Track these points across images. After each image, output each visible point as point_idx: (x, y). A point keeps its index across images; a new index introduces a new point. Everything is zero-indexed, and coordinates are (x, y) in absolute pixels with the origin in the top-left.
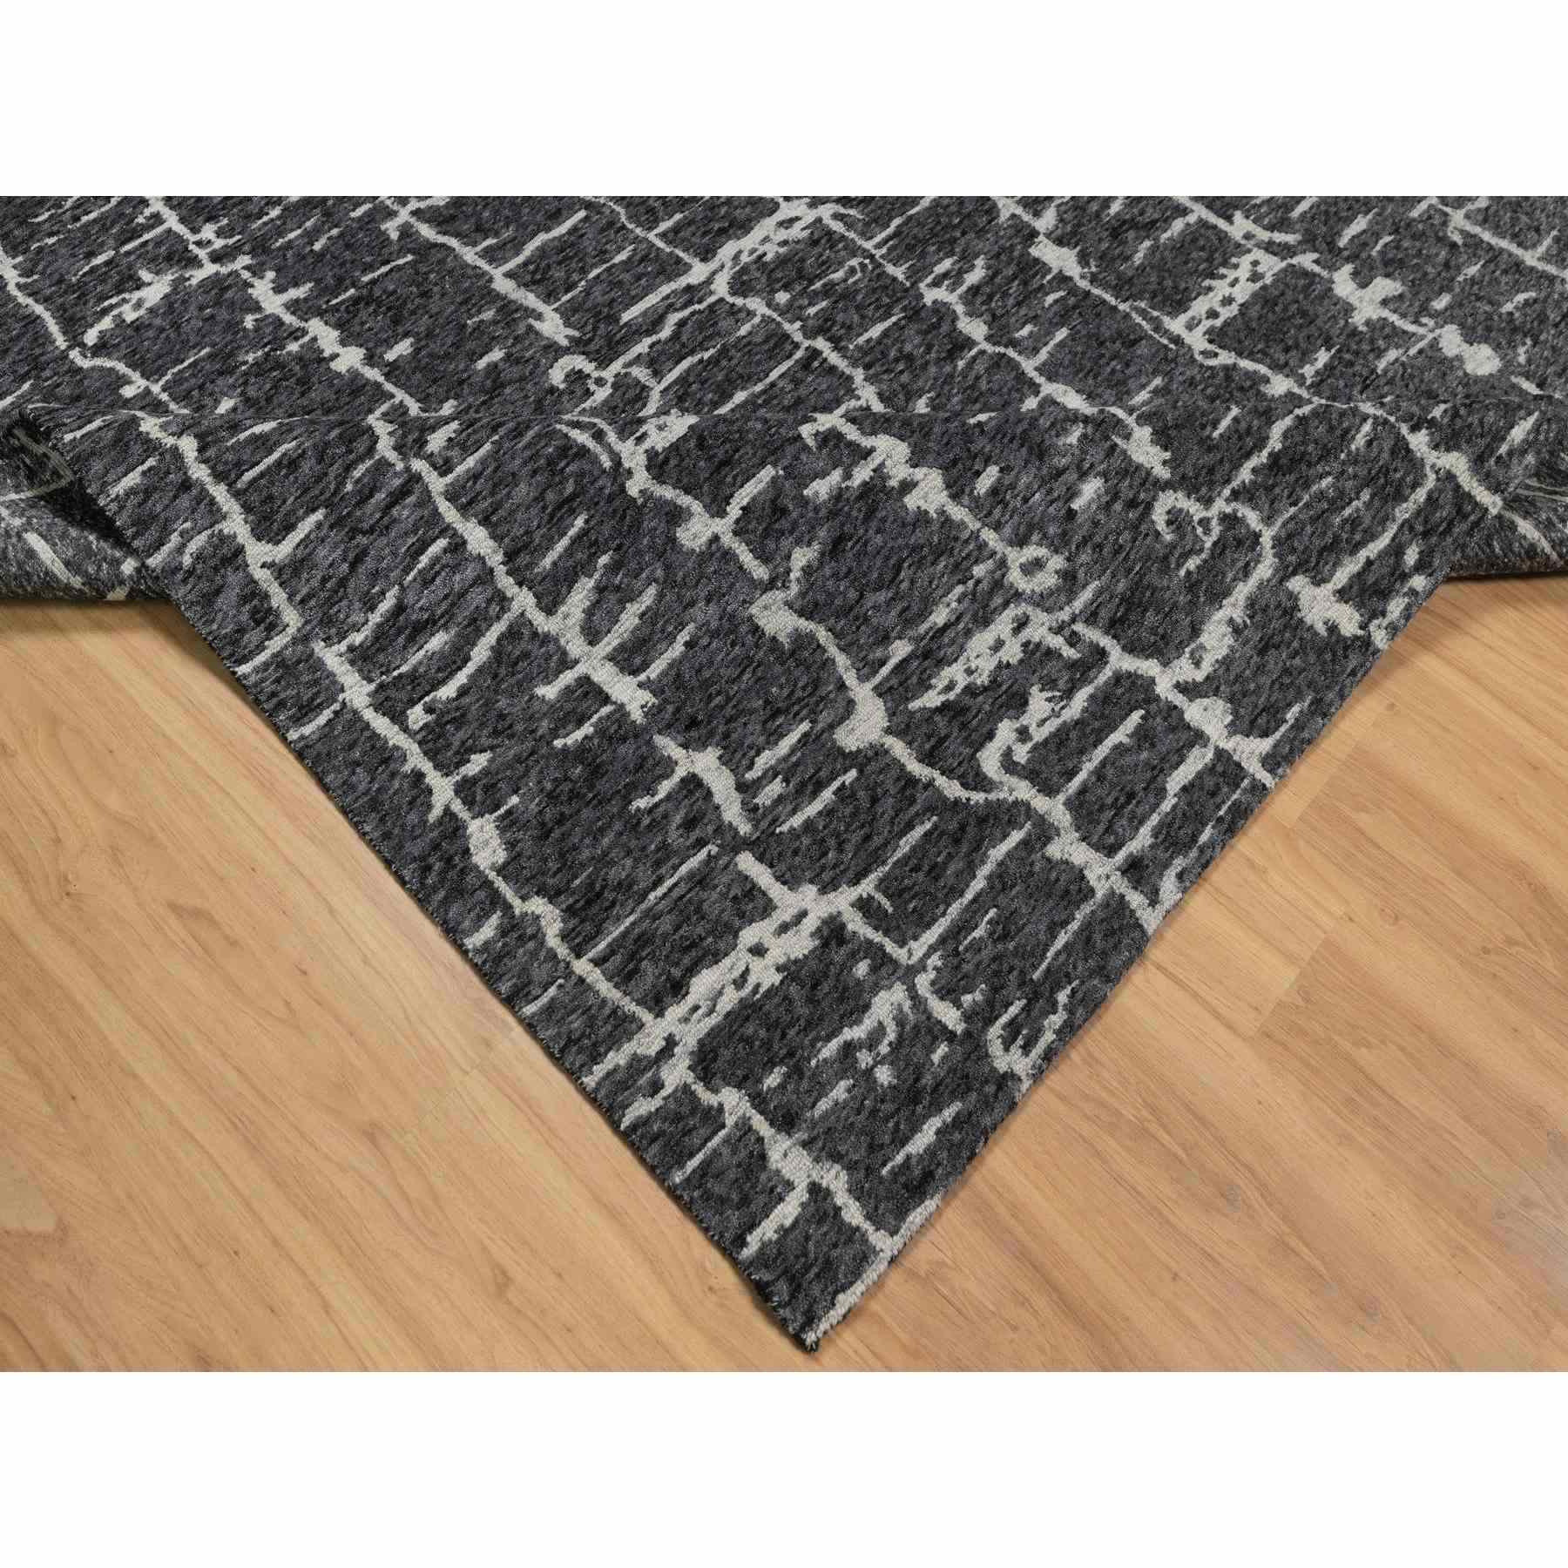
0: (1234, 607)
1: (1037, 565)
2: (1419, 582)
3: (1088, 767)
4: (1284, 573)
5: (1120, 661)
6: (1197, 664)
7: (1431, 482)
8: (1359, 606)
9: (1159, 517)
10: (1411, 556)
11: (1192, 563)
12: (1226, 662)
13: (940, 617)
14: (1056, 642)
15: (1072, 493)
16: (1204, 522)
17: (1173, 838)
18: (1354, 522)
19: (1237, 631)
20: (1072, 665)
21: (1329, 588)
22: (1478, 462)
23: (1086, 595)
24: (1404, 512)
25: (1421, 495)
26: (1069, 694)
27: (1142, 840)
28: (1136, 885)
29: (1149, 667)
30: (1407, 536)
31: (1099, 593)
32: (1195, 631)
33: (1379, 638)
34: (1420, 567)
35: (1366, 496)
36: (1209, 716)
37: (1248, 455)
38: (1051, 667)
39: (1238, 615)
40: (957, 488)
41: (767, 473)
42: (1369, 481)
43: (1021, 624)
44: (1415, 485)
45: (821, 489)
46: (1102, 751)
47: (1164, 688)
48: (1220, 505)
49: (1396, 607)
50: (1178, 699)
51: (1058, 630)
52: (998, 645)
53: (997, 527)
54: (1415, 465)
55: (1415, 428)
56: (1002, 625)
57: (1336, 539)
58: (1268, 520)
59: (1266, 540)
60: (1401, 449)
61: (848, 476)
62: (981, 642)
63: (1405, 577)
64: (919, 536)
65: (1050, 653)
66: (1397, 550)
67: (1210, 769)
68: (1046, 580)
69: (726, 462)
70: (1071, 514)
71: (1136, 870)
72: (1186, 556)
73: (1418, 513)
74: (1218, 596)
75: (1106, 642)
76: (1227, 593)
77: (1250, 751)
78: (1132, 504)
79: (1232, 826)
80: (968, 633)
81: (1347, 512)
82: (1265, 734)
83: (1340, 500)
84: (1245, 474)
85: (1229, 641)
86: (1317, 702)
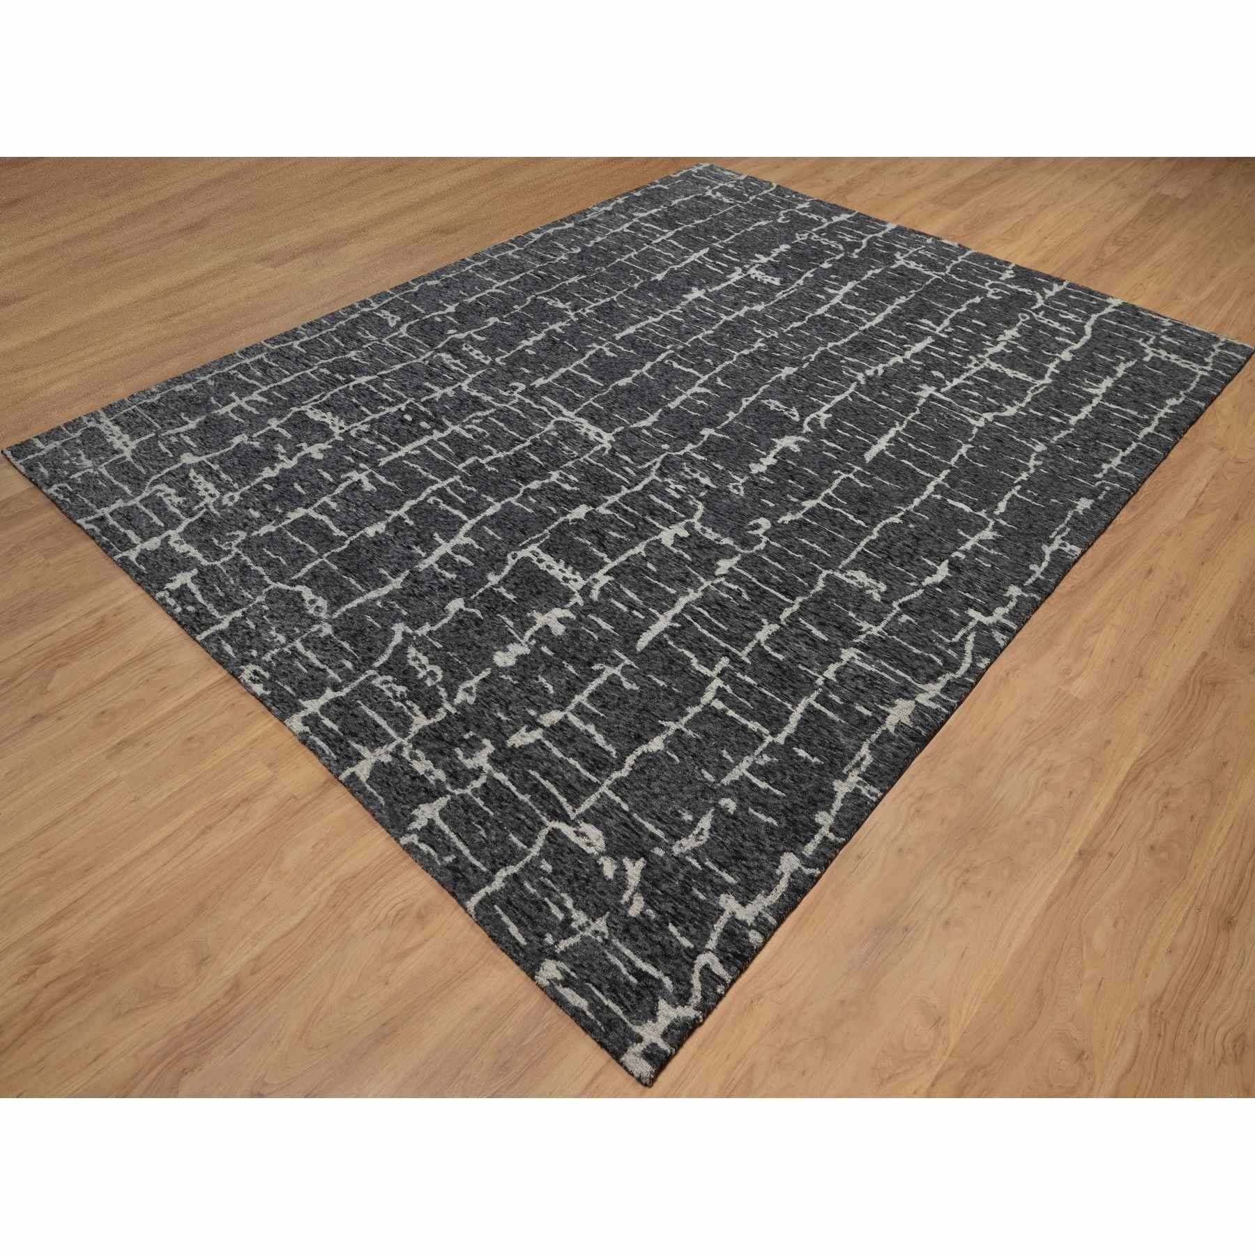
0: (194, 552)
1: (232, 498)
2: (179, 610)
3: (147, 511)
4: (200, 569)
5: (186, 522)
6: (176, 542)
7: (218, 616)
8: (177, 590)
9: (238, 532)
10: (191, 609)
11: (216, 541)
12: (173, 550)
13: (223, 476)
14: (202, 504)
15: (255, 509)
16: (230, 545)
17: (107, 530)
18: (213, 590)
19: (183, 554)
20: (190, 508)
21: (189, 581)
22: (221, 633)
23: (216, 512)
24: (210, 607)
25: (216, 613)
26: (179, 507)
27: (112, 522)
28: (96, 519)
29: (181, 529)
30: (199, 607)
31: (215, 515)
32: (188, 542)
33: (160, 594)
34: (184, 611)
35: (222, 594)
36: (154, 543)
37: (252, 559)
38: (192, 503)
39: (190, 554)
40: (266, 480)
41: (289, 436)
42: (227, 595)
43: (211, 496)
44: (219, 611)
45: (280, 448)
46: (152, 515)
47: (170, 532)
48: (235, 550)
49: (171, 602)
50: (164, 536)
51: (206, 505)
52: (206, 490)
53: (250, 489)
54: (228, 612)
55: (243, 613)
56: (213, 490)
57: (207, 584)
58: (224, 564)
59: (216, 563)
60: (236, 607)
61: (282, 454)
62: (211, 486)
63: (182, 605)
64: (252, 469)
65: (198, 502)
66: (194, 603)
67: (129, 541)
68: (225, 501)
69: (295, 426)
70: (247, 508)
71: (103, 519)
72: (219, 539)
73: (207, 611)
74: (200, 549)
75: (196, 517)
76: (200, 551)
77: (133, 555)
78: (245, 525)
79: (106, 548)
80: (214, 483)
81: (218, 589)
82: (137, 559)
83: (222, 586)
84: (245, 558)
85: (181, 551)
86: (143, 574)
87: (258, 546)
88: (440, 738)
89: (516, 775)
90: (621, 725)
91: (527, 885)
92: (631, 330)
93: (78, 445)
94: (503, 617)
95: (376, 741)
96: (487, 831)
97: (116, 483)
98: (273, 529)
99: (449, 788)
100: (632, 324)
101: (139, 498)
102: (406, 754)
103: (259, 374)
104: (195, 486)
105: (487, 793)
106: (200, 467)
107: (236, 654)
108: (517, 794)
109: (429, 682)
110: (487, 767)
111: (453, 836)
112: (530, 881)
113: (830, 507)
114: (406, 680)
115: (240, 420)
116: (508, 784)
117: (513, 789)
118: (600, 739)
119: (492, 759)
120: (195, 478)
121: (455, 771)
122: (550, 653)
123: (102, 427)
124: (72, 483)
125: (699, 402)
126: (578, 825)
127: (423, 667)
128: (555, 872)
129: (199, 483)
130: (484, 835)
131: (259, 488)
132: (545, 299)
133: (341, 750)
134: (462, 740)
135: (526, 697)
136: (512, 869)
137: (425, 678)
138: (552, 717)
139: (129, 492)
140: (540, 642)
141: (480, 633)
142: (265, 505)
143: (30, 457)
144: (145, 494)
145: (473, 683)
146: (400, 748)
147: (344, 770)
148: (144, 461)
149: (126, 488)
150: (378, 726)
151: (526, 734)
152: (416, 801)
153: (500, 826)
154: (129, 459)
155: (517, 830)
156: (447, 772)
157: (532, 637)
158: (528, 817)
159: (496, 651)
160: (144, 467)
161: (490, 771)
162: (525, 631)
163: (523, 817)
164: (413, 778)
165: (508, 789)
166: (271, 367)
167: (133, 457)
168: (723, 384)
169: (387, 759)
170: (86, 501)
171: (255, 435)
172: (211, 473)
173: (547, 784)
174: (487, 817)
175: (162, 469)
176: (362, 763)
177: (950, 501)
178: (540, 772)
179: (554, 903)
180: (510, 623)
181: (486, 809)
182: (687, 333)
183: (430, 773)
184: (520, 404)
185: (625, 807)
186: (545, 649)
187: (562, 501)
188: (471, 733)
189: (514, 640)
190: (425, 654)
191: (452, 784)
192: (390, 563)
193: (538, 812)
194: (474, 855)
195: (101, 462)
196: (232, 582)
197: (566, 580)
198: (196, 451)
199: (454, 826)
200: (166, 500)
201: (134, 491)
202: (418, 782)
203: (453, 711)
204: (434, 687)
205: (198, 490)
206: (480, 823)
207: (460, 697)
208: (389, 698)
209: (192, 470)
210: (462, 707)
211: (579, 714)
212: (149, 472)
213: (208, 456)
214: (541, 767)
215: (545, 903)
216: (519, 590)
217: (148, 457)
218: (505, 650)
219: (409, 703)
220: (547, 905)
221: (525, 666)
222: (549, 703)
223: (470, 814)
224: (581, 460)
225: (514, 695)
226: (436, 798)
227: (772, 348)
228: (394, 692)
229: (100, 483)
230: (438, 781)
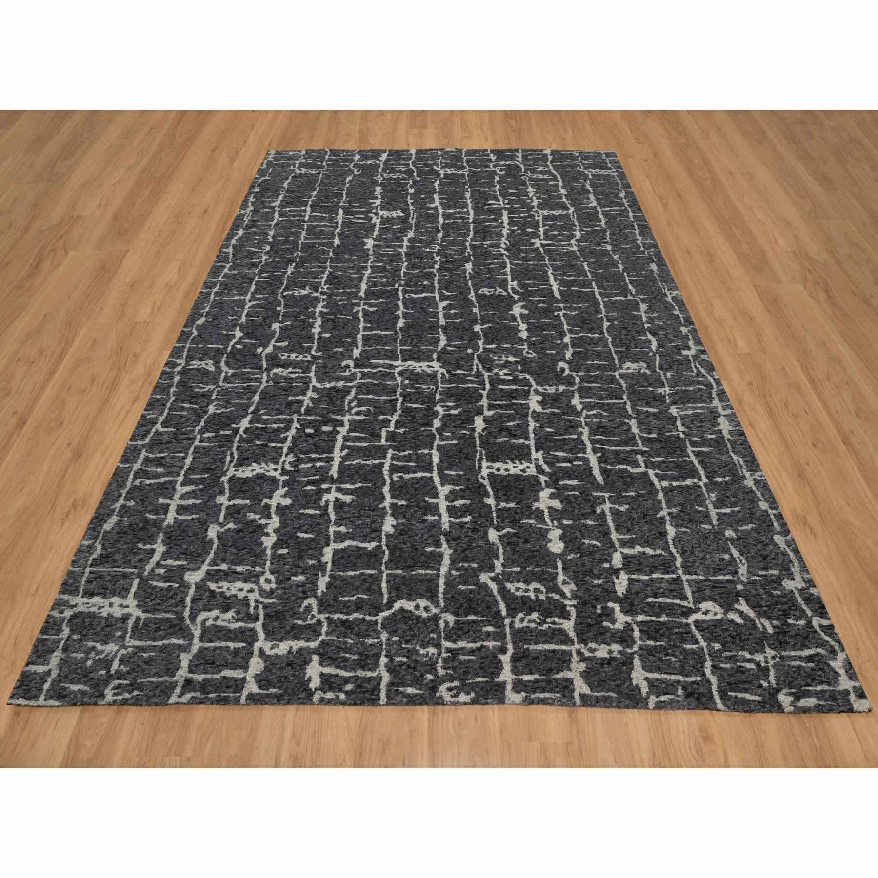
0: (296, 645)
1: (268, 581)
2: (342, 696)
3: (216, 644)
4: (315, 651)
5: (258, 626)
6: (272, 648)
7: (375, 674)
8: (322, 682)
9: (306, 603)
10: (349, 687)
11: (300, 622)
12: (277, 656)
13: (239, 569)
14: (252, 604)
15: (295, 575)
16: (313, 616)
17: (204, 687)
18: (346, 660)
19: (290, 652)
20: (248, 614)
21: (321, 669)
22: (391, 684)
23: (270, 601)
24: (360, 673)
25: (369, 674)
26: (238, 620)
27: (199, 677)
28: (183, 687)
29: (262, 635)
30: (353, 680)
31: (273, 603)
32: (281, 640)
33: (316, 698)
34: (346, 693)
35: (355, 657)
36: (256, 665)
37: (341, 613)
38: (244, 609)
39: (295, 648)
40: (275, 546)
41: (247, 502)
42: (360, 654)
43: (251, 591)
44: (370, 670)
45: (252, 516)
46: (224, 644)
47: (257, 645)
48: (322, 617)
49: (330, 695)
50: (256, 652)
51: (256, 601)
52: (241, 590)
53: (272, 564)
54: (376, 665)
55: (386, 656)
56: (247, 586)
57: (336, 659)
58: (327, 634)
59: (321, 638)
60: (377, 656)
61: (260, 519)
62: (239, 584)
63: (340, 690)
64: (254, 547)
65: (248, 605)
66: (347, 681)
67: (235, 680)
68: (267, 587)
69: (242, 491)
70: (289, 579)
71: (188, 683)
72: (300, 619)
73: (363, 678)
74: (296, 638)
75: (262, 617)
76: (299, 639)
77: (252, 687)
78: (304, 592)
79: (223, 701)
80: (239, 580)
81: (347, 655)
82: (260, 687)
83: (348, 650)
84: (336, 616)
85: (285, 652)
86: (282, 695)
87: (334, 600)
88: (589, 626)
89: (646, 609)
90: (647, 534)
91: (722, 665)
92: (364, 287)
93: (80, 641)
94: (525, 521)
95: (565, 662)
96: (675, 656)
97: (160, 643)
98: (327, 579)
99: (629, 651)
100: (360, 282)
101: (196, 640)
102: (587, 654)
103: (160, 470)
104: (228, 594)
105: (648, 634)
106: (211, 576)
107: (420, 689)
108: (658, 620)
109: (542, 597)
110: (629, 619)
111: (665, 676)
112: (722, 662)
113: (577, 336)
114: (530, 607)
115: (194, 516)
116: (648, 618)
117: (654, 619)
118: (649, 551)
119: (626, 612)
120: (219, 588)
121: (620, 638)
122: (571, 522)
123: (81, 608)
124: (119, 675)
125: (452, 312)
126: (699, 608)
127: (527, 591)
128: (723, 645)
129: (228, 589)
130: (676, 660)
131: (276, 558)
132: (290, 293)
133: (557, 687)
134: (600, 615)
135: (594, 559)
136: (708, 664)
137: (537, 596)
138: (617, 560)
139: (181, 642)
140: (559, 520)
141: (527, 541)
142: (298, 566)
143: (46, 686)
144: (197, 632)
145: (561, 577)
146: (579, 652)
147: (573, 698)
148: (160, 607)
149: (174, 641)
150: (554, 651)
151: (619, 581)
152: (626, 675)
153: (675, 646)
154: (143, 616)
155: (684, 641)
156: (617, 642)
157: (552, 521)
158: (678, 628)
159: (546, 545)
160: (167, 612)
161: (632, 620)
162: (544, 520)
163: (677, 630)
164: (609, 664)
165: (653, 621)
166: (163, 458)
167: (144, 612)
168: (450, 294)
169: (582, 666)
170: (154, 679)
171: (221, 520)
172: (226, 574)
173: (661, 600)
174: (665, 648)
175: (183, 601)
176: (575, 682)
177: (613, 299)
178: (651, 597)
179: (743, 662)
180: (532, 521)
181: (658, 644)
182: (396, 271)
183: (610, 652)
184: (364, 375)
185: (702, 578)
186: (565, 522)
187: (463, 423)
188: (599, 607)
189: (547, 531)
190: (518, 581)
191: (628, 647)
192: (426, 540)
193: (677, 620)
194: (687, 676)
195: (123, 637)
196: (351, 641)
197: (523, 471)
198: (191, 566)
199: (659, 670)
200: (219, 623)
201: (184, 638)
202: (614, 664)
203: (574, 602)
204: (547, 597)
205: (235, 596)
206: (667, 655)
207: (567, 590)
208: (537, 628)
209: (209, 584)
210: (575, 596)
211: (625, 545)
212: (176, 613)
213: (207, 562)
214: (649, 593)
215: (740, 667)
216: (511, 497)
217: (158, 601)
218: (550, 540)
219: (549, 620)
220: (742, 667)
221: (570, 541)
222: (606, 552)
223: (657, 655)
224: (440, 389)
225: (587, 564)
226: (632, 663)
227: (445, 256)
228: (534, 621)
229: (145, 655)
230: (620, 652)
